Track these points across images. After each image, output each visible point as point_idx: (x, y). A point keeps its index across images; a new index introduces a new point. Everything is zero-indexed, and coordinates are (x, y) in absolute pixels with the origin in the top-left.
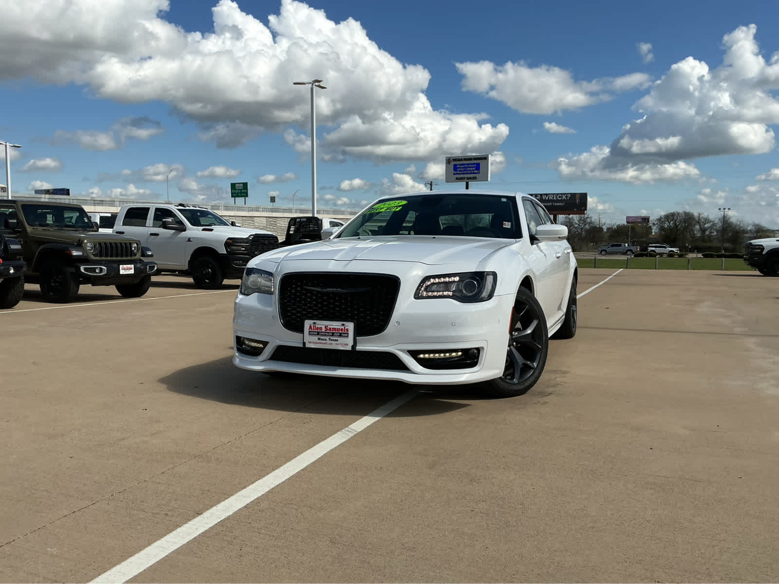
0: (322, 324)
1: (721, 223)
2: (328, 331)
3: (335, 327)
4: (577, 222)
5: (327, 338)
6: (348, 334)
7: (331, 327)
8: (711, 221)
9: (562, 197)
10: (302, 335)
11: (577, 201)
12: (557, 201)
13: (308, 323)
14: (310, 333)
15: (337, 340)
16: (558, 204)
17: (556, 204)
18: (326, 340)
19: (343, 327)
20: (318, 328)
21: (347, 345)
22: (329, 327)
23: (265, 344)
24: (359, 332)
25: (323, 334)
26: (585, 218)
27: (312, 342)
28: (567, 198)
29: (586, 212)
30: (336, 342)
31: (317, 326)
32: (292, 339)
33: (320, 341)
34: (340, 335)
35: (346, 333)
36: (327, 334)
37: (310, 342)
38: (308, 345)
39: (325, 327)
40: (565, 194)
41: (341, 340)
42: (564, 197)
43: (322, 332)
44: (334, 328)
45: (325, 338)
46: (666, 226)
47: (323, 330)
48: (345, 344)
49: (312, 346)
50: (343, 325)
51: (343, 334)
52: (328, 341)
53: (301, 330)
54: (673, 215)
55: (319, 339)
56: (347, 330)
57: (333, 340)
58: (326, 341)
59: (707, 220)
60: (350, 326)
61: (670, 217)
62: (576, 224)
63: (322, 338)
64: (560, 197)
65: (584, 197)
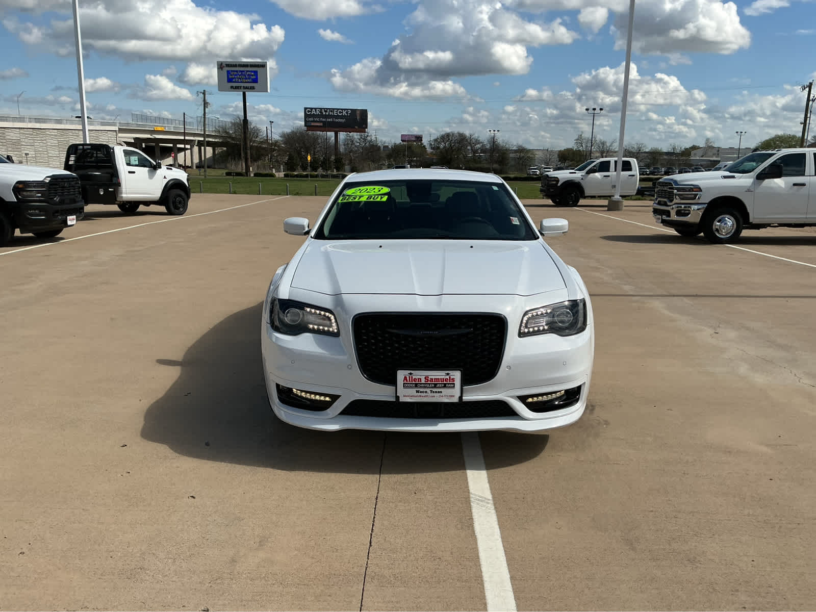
0: (420, 375)
1: (490, 144)
2: (429, 382)
3: (437, 377)
4: (358, 141)
5: (428, 390)
6: (454, 384)
7: (433, 377)
8: (481, 143)
9: (342, 112)
10: (394, 387)
11: (358, 118)
12: (338, 117)
13: (401, 375)
14: (405, 386)
15: (441, 392)
16: (340, 120)
17: (337, 120)
18: (426, 392)
19: (448, 377)
20: (415, 380)
21: (453, 396)
22: (430, 377)
23: (335, 398)
24: (466, 381)
25: (422, 385)
26: (365, 137)
27: (408, 395)
28: (348, 114)
29: (366, 130)
30: (440, 394)
31: (414, 377)
32: (379, 392)
33: (419, 394)
34: (445, 386)
35: (452, 384)
36: (428, 386)
37: (404, 396)
38: (402, 399)
39: (425, 378)
40: (345, 110)
41: (445, 391)
42: (344, 113)
43: (421, 384)
44: (437, 379)
45: (425, 390)
46: (442, 146)
47: (423, 381)
48: (451, 395)
49: (408, 400)
50: (448, 374)
51: (447, 384)
52: (430, 394)
53: (393, 382)
54: (448, 135)
55: (417, 392)
56: (453, 380)
57: (436, 392)
58: (427, 394)
59: (478, 142)
60: (457, 375)
61: (446, 137)
62: (357, 142)
63: (420, 390)
64: (340, 113)
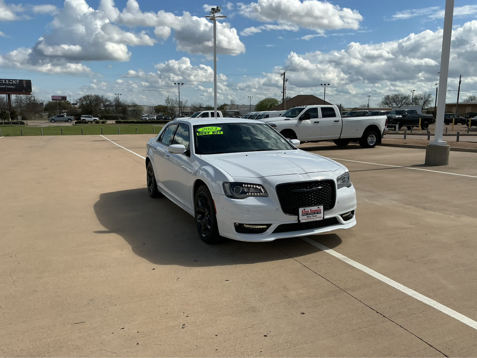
0: (308, 209)
1: (115, 102)
2: (312, 212)
3: (315, 209)
4: (25, 100)
5: (312, 216)
7: (313, 210)
8: (109, 101)
9: (13, 82)
10: (297, 217)
11: (24, 85)
12: (9, 85)
13: (301, 210)
14: (302, 215)
15: (316, 216)
16: (11, 87)
17: (9, 87)
18: (311, 217)
19: (318, 209)
20: (306, 212)
21: (321, 217)
22: (312, 210)
23: (269, 225)
24: (325, 209)
25: (309, 214)
26: (29, 97)
27: (304, 219)
28: (16, 83)
29: (31, 93)
31: (306, 210)
32: (291, 219)
33: (308, 218)
34: (318, 213)
35: (320, 212)
36: (311, 214)
37: (302, 220)
38: (302, 221)
39: (310, 210)
40: (14, 80)
41: (318, 215)
42: (14, 82)
43: (309, 213)
46: (84, 103)
47: (309, 212)
48: (319, 217)
49: (304, 221)
50: (318, 208)
51: (318, 212)
52: (312, 217)
53: (297, 214)
54: (88, 96)
55: (307, 217)
56: (321, 210)
57: (314, 216)
59: (107, 100)
60: (322, 207)
61: (86, 98)
62: (24, 101)
63: (309, 216)
64: (11, 82)
65: (29, 83)
